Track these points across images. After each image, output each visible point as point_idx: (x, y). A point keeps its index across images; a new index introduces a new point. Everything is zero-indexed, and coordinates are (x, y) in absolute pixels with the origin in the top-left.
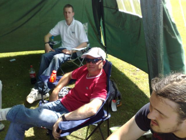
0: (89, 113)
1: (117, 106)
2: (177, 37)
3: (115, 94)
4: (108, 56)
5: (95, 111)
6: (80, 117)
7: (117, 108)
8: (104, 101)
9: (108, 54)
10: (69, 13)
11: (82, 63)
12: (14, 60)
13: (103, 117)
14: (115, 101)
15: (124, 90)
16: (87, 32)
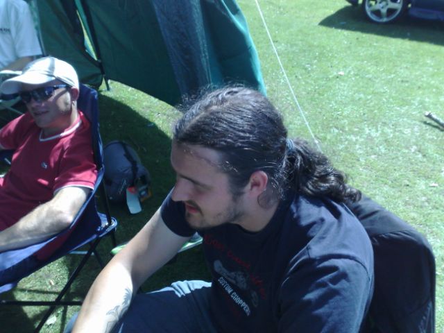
0: (52, 224)
1: (142, 200)
2: (235, 19)
3: (131, 172)
4: (111, 86)
5: (69, 218)
6: (29, 238)
7: (142, 204)
8: (91, 190)
9: (109, 81)
13: (99, 230)
14: (133, 189)
15: (158, 161)
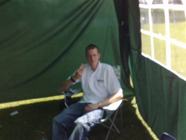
10: (94, 55)
11: (113, 124)
12: (16, 113)
16: (119, 77)
